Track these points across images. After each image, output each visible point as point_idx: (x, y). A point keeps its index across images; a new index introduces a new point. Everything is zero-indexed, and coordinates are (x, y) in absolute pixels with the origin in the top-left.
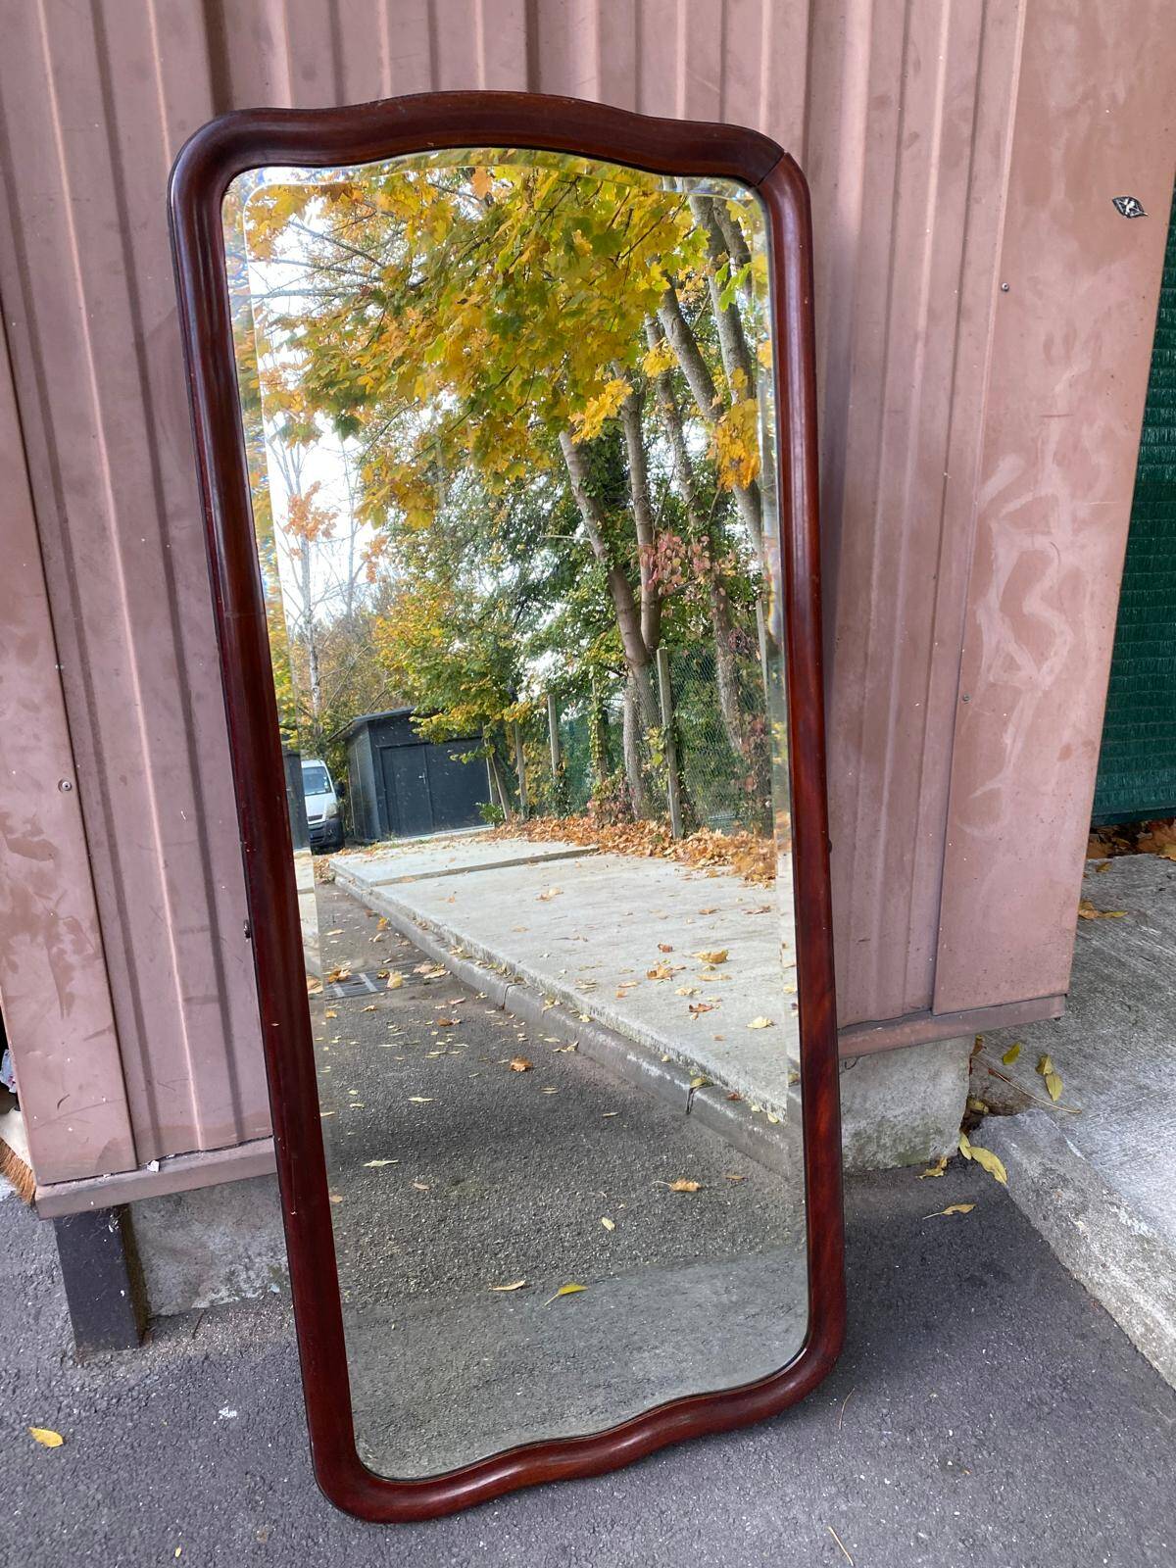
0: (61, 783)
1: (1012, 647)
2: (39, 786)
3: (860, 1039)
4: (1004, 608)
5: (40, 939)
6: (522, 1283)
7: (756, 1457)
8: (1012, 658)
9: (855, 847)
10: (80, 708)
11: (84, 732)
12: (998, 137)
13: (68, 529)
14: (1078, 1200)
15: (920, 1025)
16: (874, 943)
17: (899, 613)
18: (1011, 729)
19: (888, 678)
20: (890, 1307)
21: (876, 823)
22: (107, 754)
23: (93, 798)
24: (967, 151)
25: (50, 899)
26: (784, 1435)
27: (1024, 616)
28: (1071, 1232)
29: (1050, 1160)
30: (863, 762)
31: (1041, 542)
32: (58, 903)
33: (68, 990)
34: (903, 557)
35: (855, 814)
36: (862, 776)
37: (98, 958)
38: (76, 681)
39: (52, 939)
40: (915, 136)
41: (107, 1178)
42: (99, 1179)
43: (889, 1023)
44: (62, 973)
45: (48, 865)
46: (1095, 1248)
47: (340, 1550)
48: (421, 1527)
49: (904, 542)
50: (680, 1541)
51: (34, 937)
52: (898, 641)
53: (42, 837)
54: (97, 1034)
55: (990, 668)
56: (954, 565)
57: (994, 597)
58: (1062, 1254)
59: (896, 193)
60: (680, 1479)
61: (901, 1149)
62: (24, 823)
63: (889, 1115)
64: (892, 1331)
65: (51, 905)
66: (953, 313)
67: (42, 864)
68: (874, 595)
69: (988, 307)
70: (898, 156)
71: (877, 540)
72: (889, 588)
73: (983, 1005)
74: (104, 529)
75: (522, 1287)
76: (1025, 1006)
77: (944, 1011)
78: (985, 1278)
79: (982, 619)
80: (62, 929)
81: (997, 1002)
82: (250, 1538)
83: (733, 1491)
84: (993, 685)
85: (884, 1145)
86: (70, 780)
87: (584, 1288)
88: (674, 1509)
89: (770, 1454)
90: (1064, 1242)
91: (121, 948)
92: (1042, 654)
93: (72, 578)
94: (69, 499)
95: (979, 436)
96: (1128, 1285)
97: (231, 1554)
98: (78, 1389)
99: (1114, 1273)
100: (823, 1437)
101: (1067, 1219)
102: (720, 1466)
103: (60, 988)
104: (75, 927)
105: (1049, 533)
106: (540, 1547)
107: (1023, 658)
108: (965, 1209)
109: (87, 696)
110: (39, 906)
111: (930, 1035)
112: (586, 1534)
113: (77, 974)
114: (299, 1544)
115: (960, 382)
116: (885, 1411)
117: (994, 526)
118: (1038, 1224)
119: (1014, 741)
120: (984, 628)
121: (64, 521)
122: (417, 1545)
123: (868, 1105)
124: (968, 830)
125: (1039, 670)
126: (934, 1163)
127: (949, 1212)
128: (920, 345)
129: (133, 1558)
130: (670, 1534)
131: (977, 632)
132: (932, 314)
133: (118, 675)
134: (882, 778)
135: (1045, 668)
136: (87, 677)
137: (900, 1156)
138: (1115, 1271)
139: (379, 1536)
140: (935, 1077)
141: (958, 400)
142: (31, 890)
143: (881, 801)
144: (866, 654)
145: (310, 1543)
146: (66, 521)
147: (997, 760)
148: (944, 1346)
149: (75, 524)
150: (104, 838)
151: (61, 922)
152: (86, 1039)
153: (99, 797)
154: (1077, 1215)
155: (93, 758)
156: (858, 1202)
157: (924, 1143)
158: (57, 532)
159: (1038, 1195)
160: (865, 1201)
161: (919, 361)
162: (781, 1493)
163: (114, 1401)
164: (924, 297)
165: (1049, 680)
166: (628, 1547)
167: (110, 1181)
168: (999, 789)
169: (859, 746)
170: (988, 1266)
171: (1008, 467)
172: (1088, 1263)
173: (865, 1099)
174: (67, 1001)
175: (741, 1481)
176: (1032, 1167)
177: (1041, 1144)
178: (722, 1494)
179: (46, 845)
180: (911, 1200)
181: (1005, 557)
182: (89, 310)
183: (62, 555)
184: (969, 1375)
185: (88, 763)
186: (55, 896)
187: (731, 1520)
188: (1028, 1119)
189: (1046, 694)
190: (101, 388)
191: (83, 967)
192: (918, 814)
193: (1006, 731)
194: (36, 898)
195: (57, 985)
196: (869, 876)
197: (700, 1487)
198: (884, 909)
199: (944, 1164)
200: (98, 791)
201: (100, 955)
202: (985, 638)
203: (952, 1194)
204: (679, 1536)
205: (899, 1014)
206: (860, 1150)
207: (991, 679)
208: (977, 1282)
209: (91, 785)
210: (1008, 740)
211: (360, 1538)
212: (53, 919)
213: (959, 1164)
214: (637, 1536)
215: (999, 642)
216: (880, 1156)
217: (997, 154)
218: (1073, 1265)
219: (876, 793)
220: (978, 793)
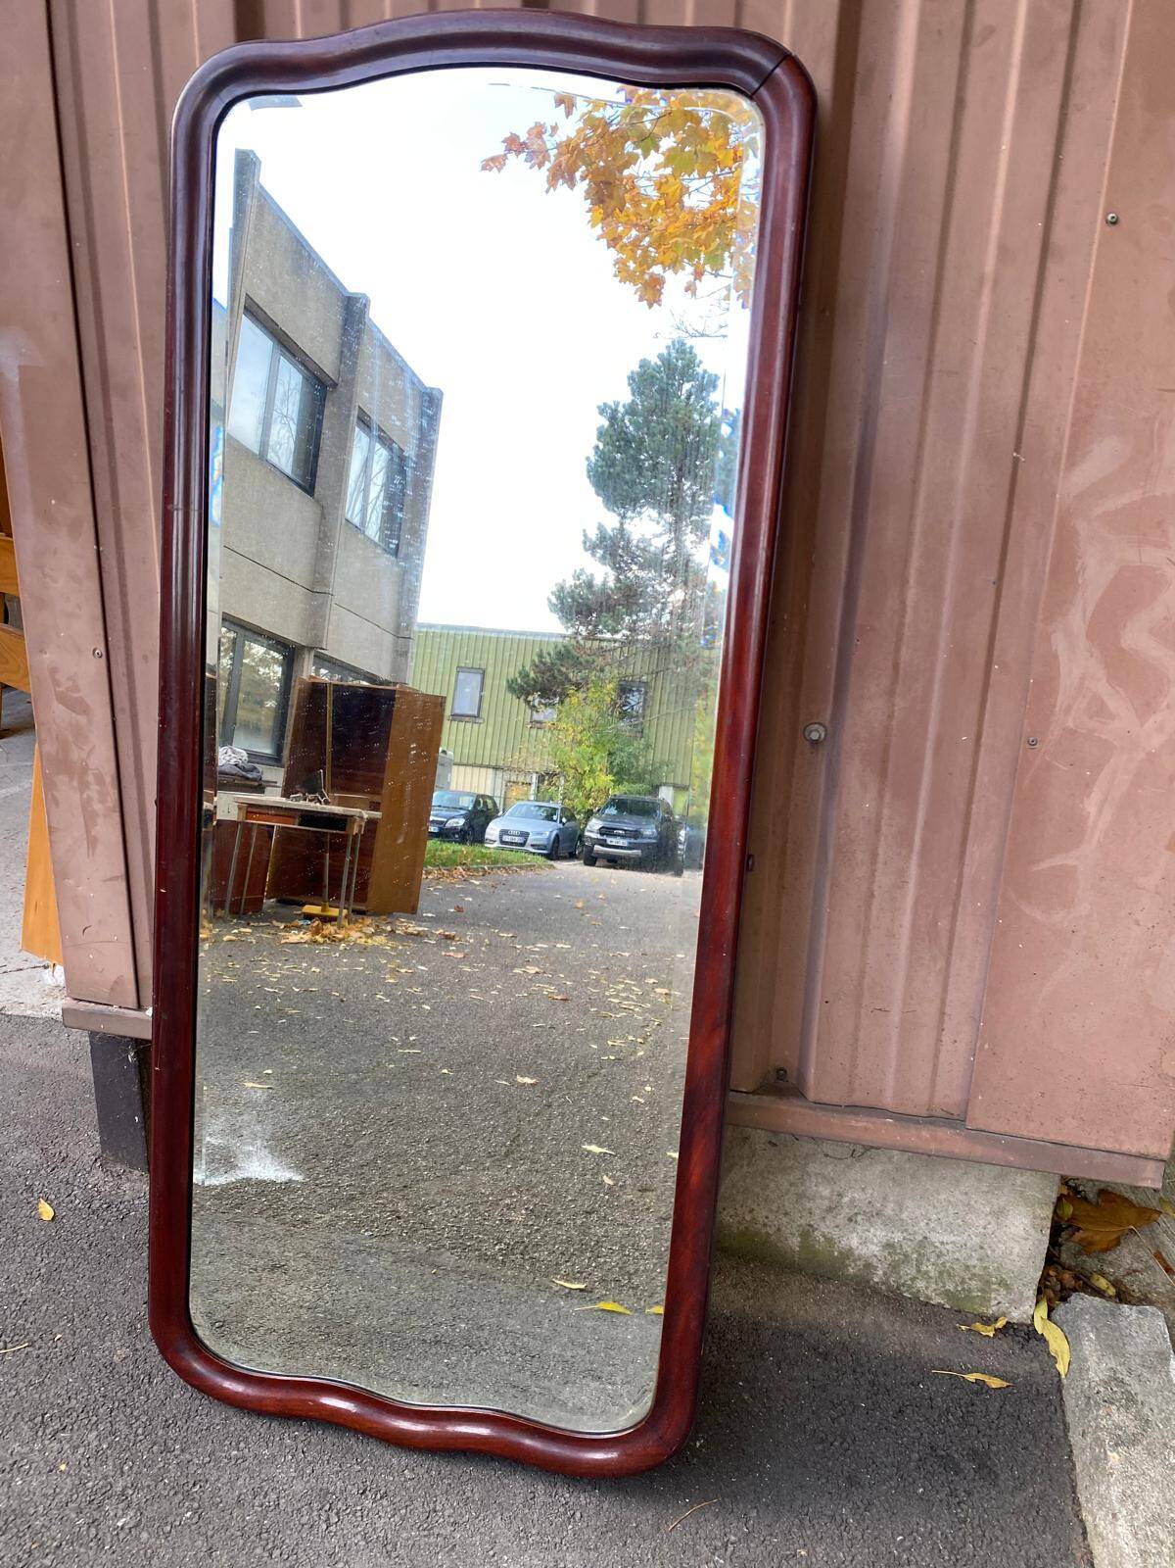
0: (94, 650)
1: (1101, 687)
2: (79, 651)
3: (860, 1124)
4: (1091, 634)
5: (75, 783)
6: (582, 1286)
7: (562, 1510)
8: (1103, 702)
9: (872, 895)
10: (113, 588)
11: (115, 610)
12: (1114, 24)
13: (112, 427)
14: (1132, 1429)
15: (944, 1133)
16: (895, 1017)
17: (945, 619)
18: (1096, 795)
19: (926, 697)
20: (823, 1441)
21: (902, 873)
22: (134, 632)
23: (119, 670)
24: (1063, 46)
25: (83, 750)
26: (606, 1506)
27: (1123, 650)
28: (1098, 1461)
29: (1130, 1371)
30: (888, 796)
31: (1152, 556)
32: (89, 754)
33: (93, 833)
34: (953, 554)
35: (874, 855)
36: (886, 812)
37: (115, 811)
38: (110, 563)
39: (84, 785)
40: (990, 31)
41: (115, 1009)
42: (110, 1008)
43: (903, 1118)
44: (90, 819)
45: (82, 719)
46: (1115, 1492)
47: (162, 1397)
48: (231, 1412)
49: (956, 533)
50: (430, 1545)
51: (71, 779)
52: (942, 656)
53: (81, 694)
54: (111, 879)
55: (1069, 708)
56: (1026, 571)
57: (1077, 619)
58: (1082, 1484)
59: (960, 103)
60: (475, 1491)
61: (950, 1286)
62: (68, 679)
63: (934, 1238)
64: (805, 1466)
65: (84, 755)
66: (1035, 251)
67: (79, 717)
68: (911, 594)
69: (1091, 245)
70: (964, 55)
71: (918, 529)
72: (933, 587)
73: (1036, 1136)
74: (139, 431)
75: (581, 1290)
76: (1099, 1157)
77: (982, 1127)
78: (962, 1465)
79: (1059, 644)
80: (91, 778)
81: (1059, 1139)
82: (110, 1352)
83: (514, 1527)
84: (1073, 732)
85: (927, 1273)
86: (101, 649)
87: (628, 1312)
88: (447, 1513)
89: (578, 1515)
90: (1089, 1470)
91: (136, 808)
92: (1148, 704)
93: (113, 471)
94: (114, 400)
95: (1067, 409)
96: (1127, 1550)
97: (89, 1358)
98: (90, 1186)
99: (1120, 1530)
100: (646, 1529)
101: (1101, 1444)
102: (520, 1500)
103: (88, 832)
104: (100, 780)
105: (1165, 546)
106: (308, 1481)
107: (1117, 703)
108: (995, 1383)
109: (120, 578)
110: (76, 755)
111: (957, 1151)
112: (355, 1491)
113: (100, 820)
114: (138, 1375)
115: (1042, 339)
116: (733, 1538)
117: (1082, 526)
118: (1074, 1437)
119: (1100, 812)
120: (1063, 658)
121: (109, 420)
122: (218, 1425)
123: (904, 1216)
124: (1026, 909)
125: (1142, 726)
126: (988, 1321)
127: (971, 1377)
128: (987, 291)
129: (28, 1326)
130: (426, 1533)
131: (1051, 660)
132: (1004, 251)
133: (144, 562)
134: (912, 818)
135: (1150, 724)
136: (121, 561)
137: (947, 1294)
138: (1123, 1527)
139: (197, 1402)
140: (999, 1214)
141: (1040, 362)
142: (70, 738)
143: (910, 846)
144: (896, 666)
145: (146, 1381)
146: (111, 420)
147: (1074, 829)
148: (854, 1511)
149: (118, 425)
150: (127, 706)
151: (90, 772)
152: (105, 881)
153: (125, 670)
154: (1117, 1445)
155: (122, 634)
156: (866, 1321)
157: (982, 1290)
158: (103, 430)
159: (1088, 1404)
160: (878, 1326)
161: (984, 311)
162: (560, 1555)
163: (105, 1206)
164: (995, 230)
165: (1156, 742)
166: (380, 1524)
167: (116, 1012)
168: (1075, 866)
169: (883, 774)
170: (974, 1454)
171: (1104, 455)
172: (1101, 1505)
173: (901, 1206)
174: (92, 842)
175: (530, 1524)
176: (1097, 1368)
177: (1130, 1349)
178: (502, 1524)
179: (81, 701)
180: (931, 1345)
181: (1096, 571)
182: (134, 234)
183: (105, 451)
184: (861, 1553)
185: (116, 638)
186: (87, 748)
187: (491, 1553)
188: (1134, 1315)
189: (1151, 757)
190: (140, 303)
191: (105, 816)
192: (961, 875)
193: (1088, 796)
194: (73, 746)
195: (86, 826)
196: (891, 935)
197: (485, 1507)
198: (909, 979)
199: (1000, 1324)
200: (124, 664)
201: (118, 809)
202: (1063, 670)
203: (991, 1361)
204: (432, 1539)
205: (924, 1113)
206: (895, 1267)
207: (1070, 724)
208: (948, 1463)
209: (118, 658)
210: (1091, 805)
211: (182, 1396)
212: (85, 770)
213: (1024, 1335)
214: (397, 1518)
215: (1082, 679)
216: (920, 1284)
217: (1110, 45)
218: (1087, 1501)
219: (905, 837)
220: (1045, 865)
